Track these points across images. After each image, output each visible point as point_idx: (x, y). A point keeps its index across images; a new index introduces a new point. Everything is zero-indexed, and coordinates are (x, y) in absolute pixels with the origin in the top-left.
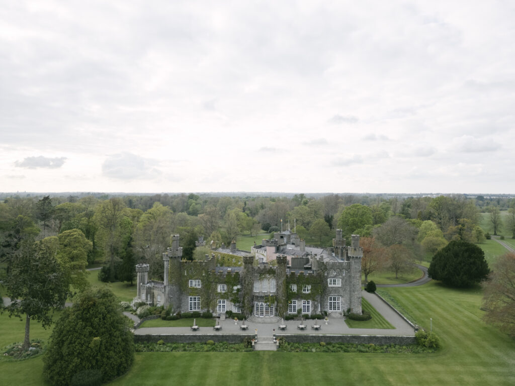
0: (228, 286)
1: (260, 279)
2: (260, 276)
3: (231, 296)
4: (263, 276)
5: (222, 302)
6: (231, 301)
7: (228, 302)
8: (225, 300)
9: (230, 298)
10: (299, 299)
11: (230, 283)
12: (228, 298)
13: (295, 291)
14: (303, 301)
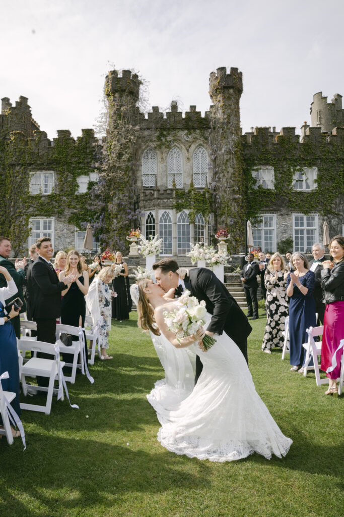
0: (60, 173)
1: (159, 147)
2: (159, 138)
3: (69, 206)
4: (170, 138)
5: (42, 225)
6: (70, 221)
7: (61, 225)
8: (53, 219)
9: (68, 213)
10: (284, 211)
11: (69, 164)
12: (60, 214)
13: (270, 186)
14: (294, 215)
